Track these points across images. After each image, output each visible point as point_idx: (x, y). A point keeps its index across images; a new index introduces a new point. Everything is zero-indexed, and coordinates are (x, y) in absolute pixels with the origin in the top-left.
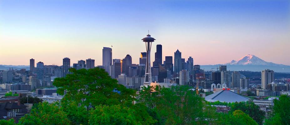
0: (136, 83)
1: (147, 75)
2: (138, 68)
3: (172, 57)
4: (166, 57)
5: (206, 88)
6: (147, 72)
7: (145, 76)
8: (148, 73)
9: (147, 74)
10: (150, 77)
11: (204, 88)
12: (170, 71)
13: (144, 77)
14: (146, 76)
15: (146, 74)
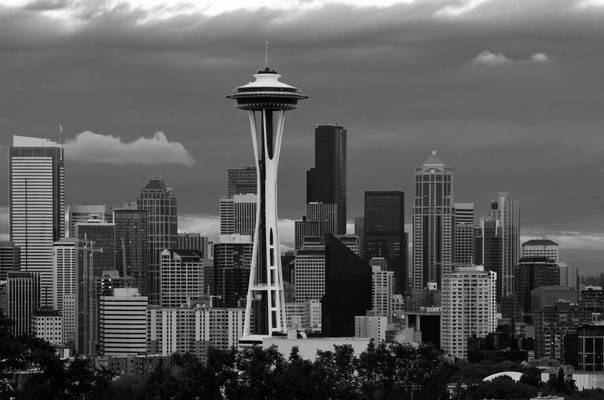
0: (197, 338)
1: (259, 297)
2: (210, 256)
3: (401, 194)
4: (368, 194)
5: (589, 370)
6: (262, 278)
7: (249, 298)
8: (264, 281)
9: (261, 288)
10: (278, 308)
11: (578, 369)
12: (390, 273)
13: (244, 305)
14: (255, 304)
15: (251, 287)
